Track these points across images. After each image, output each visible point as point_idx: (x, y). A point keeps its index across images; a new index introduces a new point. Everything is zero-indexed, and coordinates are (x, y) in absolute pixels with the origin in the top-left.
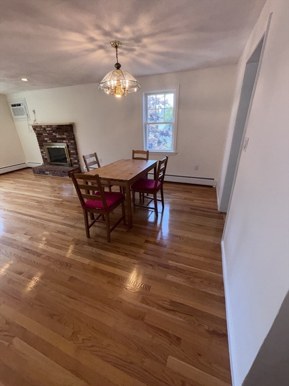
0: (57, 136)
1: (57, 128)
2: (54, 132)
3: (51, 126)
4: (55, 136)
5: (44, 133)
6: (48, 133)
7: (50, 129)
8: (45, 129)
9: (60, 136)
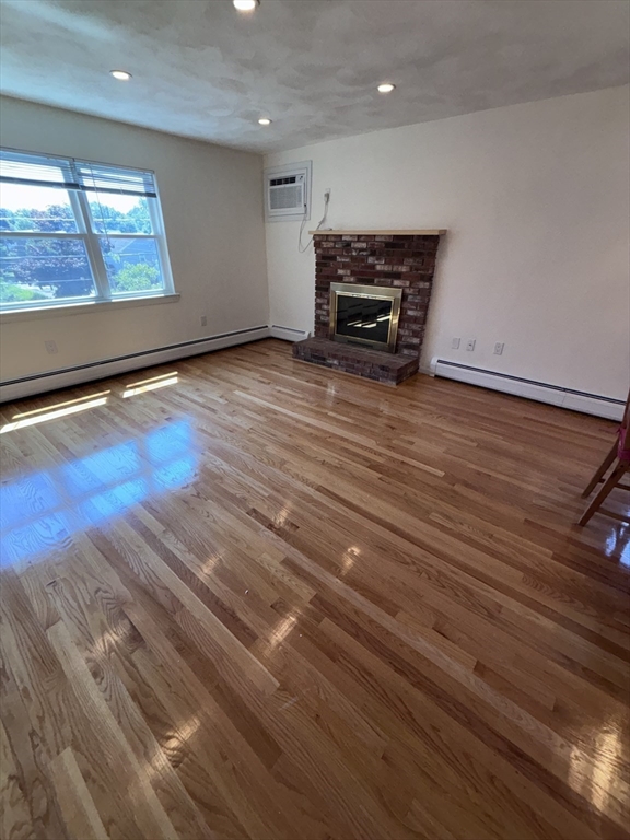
0: (378, 268)
1: (388, 245)
2: (373, 253)
3: (370, 238)
4: (373, 266)
5: (342, 256)
6: (352, 258)
7: (364, 245)
8: (348, 244)
9: (386, 268)
